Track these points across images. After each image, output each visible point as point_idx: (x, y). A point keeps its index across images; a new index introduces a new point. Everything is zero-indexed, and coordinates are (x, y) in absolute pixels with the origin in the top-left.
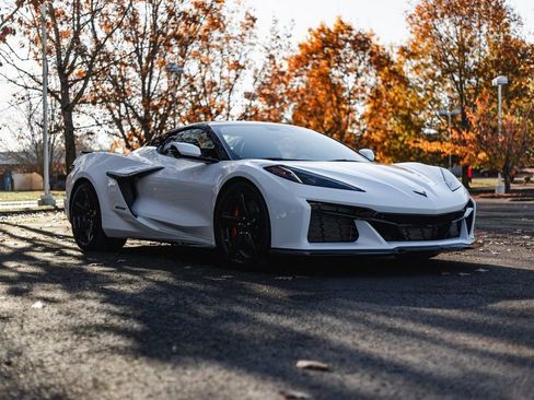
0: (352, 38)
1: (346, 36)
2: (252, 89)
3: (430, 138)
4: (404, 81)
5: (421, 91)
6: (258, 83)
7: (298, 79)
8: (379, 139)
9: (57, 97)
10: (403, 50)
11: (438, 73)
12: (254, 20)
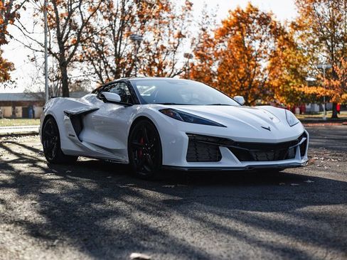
0: (258, 16)
1: (254, 15)
2: (190, 51)
3: (311, 84)
4: (293, 45)
5: (305, 52)
6: (194, 47)
7: (221, 44)
8: (276, 85)
9: (57, 57)
10: (293, 24)
11: (317, 40)
12: (191, 5)
